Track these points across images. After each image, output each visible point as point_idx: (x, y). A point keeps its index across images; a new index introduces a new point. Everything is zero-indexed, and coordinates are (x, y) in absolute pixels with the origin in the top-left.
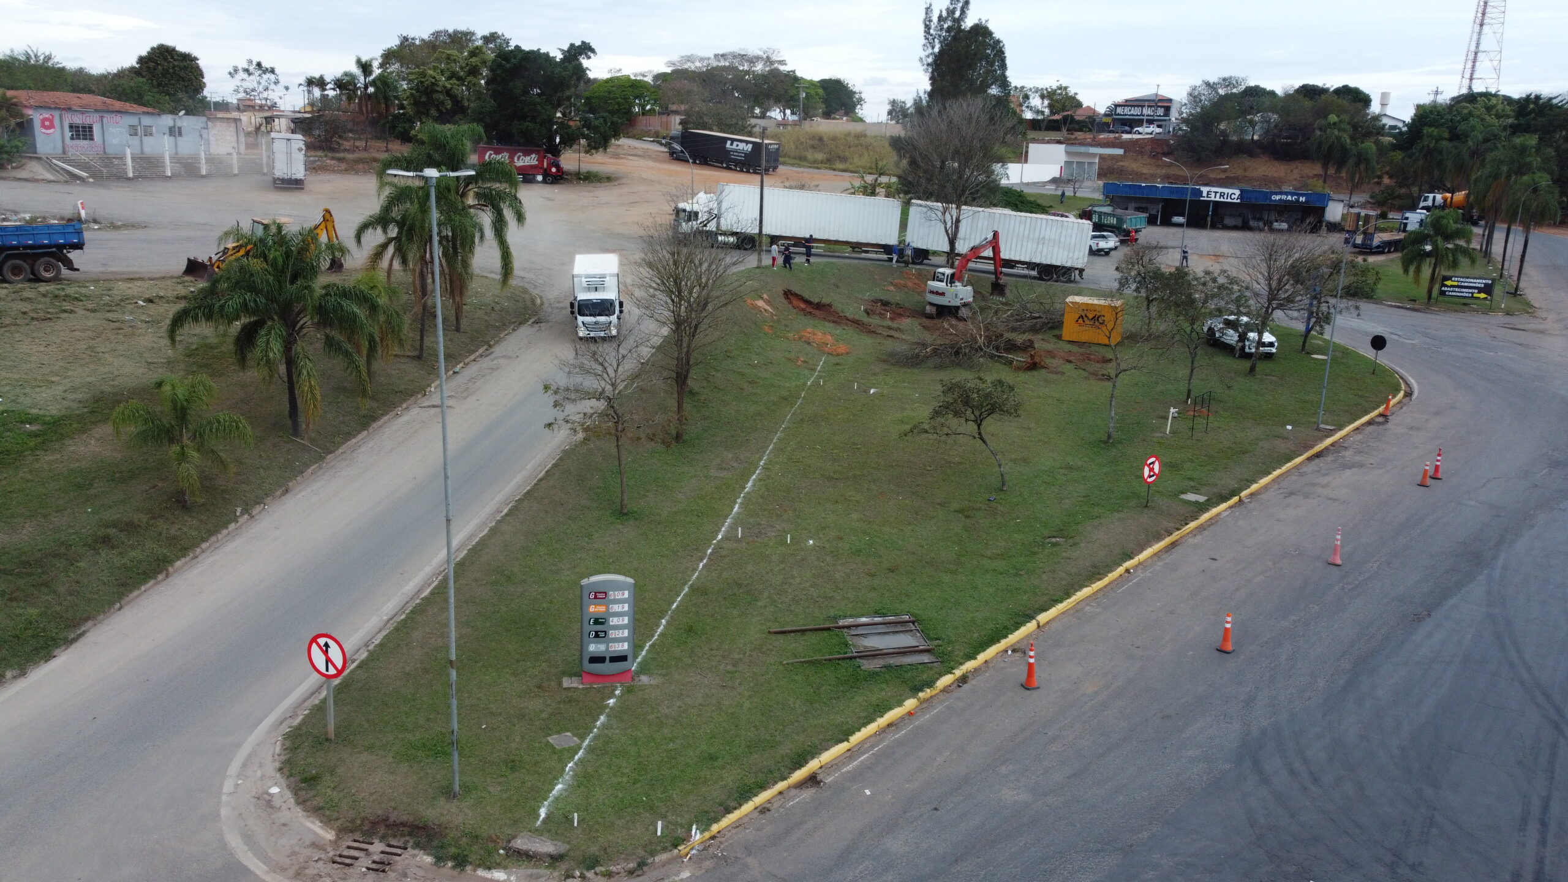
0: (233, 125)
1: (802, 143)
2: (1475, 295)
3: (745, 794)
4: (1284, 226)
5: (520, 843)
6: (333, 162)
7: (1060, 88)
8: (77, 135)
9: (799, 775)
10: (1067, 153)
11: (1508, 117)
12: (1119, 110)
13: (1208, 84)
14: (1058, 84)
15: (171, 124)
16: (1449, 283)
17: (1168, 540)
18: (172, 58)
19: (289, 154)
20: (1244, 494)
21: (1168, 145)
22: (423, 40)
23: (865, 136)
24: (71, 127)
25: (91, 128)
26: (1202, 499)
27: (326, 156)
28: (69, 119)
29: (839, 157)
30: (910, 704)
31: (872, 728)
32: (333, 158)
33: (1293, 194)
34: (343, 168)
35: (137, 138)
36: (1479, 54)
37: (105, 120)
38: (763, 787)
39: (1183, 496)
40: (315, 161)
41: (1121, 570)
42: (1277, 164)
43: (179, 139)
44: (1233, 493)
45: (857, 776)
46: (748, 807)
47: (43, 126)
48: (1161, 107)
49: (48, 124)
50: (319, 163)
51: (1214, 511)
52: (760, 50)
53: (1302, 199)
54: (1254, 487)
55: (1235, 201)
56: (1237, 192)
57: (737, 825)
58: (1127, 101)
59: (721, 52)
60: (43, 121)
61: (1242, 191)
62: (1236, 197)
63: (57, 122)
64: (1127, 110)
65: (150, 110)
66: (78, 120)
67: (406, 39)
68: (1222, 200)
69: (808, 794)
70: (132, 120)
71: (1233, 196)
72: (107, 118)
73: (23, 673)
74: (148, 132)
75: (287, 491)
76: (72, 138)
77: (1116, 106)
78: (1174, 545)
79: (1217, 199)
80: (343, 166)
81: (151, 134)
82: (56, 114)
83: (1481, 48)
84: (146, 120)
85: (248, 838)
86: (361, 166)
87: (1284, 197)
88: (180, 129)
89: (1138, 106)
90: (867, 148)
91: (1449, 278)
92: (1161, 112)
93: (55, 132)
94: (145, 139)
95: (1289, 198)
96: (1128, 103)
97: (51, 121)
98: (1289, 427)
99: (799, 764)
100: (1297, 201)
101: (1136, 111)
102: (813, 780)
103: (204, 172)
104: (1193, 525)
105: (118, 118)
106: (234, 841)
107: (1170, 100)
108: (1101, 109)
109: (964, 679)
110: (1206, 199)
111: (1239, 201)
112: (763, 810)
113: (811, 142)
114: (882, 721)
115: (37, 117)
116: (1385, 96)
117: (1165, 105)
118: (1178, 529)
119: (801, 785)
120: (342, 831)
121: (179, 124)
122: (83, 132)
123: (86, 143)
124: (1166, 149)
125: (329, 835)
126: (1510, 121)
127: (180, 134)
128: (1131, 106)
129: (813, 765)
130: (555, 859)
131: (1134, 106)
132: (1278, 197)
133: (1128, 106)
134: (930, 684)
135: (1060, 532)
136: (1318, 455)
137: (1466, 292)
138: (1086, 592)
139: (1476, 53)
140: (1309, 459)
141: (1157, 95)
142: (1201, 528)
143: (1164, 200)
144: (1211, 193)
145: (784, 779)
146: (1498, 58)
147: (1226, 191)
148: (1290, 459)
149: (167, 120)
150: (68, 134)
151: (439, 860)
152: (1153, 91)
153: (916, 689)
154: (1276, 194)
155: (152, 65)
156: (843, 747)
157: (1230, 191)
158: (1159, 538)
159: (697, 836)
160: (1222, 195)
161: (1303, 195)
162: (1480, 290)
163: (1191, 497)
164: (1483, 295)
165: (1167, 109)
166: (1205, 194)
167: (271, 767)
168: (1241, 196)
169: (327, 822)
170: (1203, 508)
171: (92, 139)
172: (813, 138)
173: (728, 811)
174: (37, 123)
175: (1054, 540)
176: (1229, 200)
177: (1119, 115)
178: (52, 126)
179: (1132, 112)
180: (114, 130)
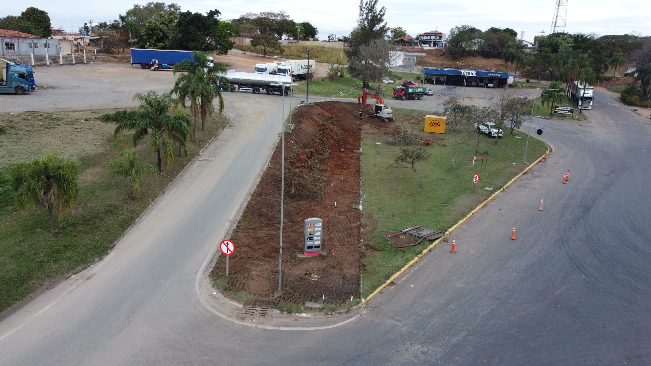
0: (69, 43)
1: (299, 50)
2: (567, 113)
3: (374, 288)
4: (492, 85)
5: (309, 306)
6: (112, 58)
7: (399, 28)
8: (9, 47)
9: (388, 282)
10: (405, 55)
11: (571, 43)
12: (422, 37)
13: (457, 28)
14: (398, 26)
15: (45, 42)
16: (557, 109)
17: (483, 204)
18: (37, 13)
20: (504, 187)
21: (442, 52)
22: (144, 7)
23: (325, 48)
24: (6, 44)
25: (14, 44)
26: (492, 189)
27: (109, 56)
28: (5, 41)
29: (315, 56)
30: (416, 259)
31: (406, 267)
32: (112, 57)
33: (496, 73)
34: (117, 61)
35: (32, 49)
36: (558, 17)
37: (19, 41)
39: (485, 188)
40: (104, 58)
41: (471, 214)
42: (484, 59)
43: (49, 49)
44: (501, 187)
45: (407, 281)
46: (376, 292)
48: (438, 36)
50: (106, 59)
51: (496, 193)
52: (279, 11)
53: (499, 75)
54: (507, 185)
55: (474, 76)
56: (475, 72)
57: (374, 297)
58: (424, 33)
59: (263, 12)
61: (477, 72)
62: (474, 74)
64: (425, 37)
65: (36, 37)
66: (9, 41)
67: (136, 6)
68: (469, 75)
69: (393, 287)
70: (30, 41)
71: (473, 74)
72: (20, 40)
73: (101, 259)
74: (36, 46)
75: (164, 193)
76: (6, 49)
77: (421, 35)
78: (485, 205)
79: (468, 75)
80: (117, 60)
81: (37, 47)
83: (559, 15)
84: (36, 41)
85: (214, 308)
86: (124, 60)
87: (492, 74)
88: (49, 44)
89: (429, 36)
90: (326, 52)
91: (558, 107)
92: (438, 38)
94: (35, 49)
95: (494, 75)
96: (425, 34)
98: (514, 163)
99: (388, 278)
100: (497, 76)
101: (428, 38)
102: (392, 283)
103: (61, 63)
104: (490, 198)
105: (24, 40)
106: (211, 309)
107: (442, 33)
108: (414, 37)
109: (430, 251)
110: (463, 75)
111: (475, 76)
112: (381, 292)
113: (303, 50)
114: (409, 264)
116: (522, 33)
117: (440, 35)
118: (486, 200)
119: (389, 285)
120: (245, 304)
121: (48, 42)
122: (10, 46)
123: (12, 51)
124: (441, 53)
125: (241, 306)
126: (573, 44)
127: (49, 47)
128: (426, 36)
129: (392, 279)
130: (321, 309)
131: (428, 36)
132: (490, 75)
133: (425, 36)
134: (421, 252)
135: (447, 202)
136: (525, 173)
137: (564, 112)
138: (461, 221)
139: (557, 17)
140: (523, 174)
141: (436, 31)
142: (493, 199)
143: (446, 75)
144: (465, 73)
145: (385, 283)
146: (565, 19)
147: (471, 72)
148: (517, 175)
149: (43, 41)
150: (5, 47)
151: (282, 311)
152: (435, 30)
153: (417, 254)
154: (490, 73)
155: (28, 16)
156: (399, 273)
157: (472, 72)
158: (481, 203)
159: (363, 301)
160: (469, 73)
161: (499, 74)
162: (569, 111)
163: (488, 189)
164: (570, 113)
165: (440, 37)
166: (463, 73)
167: (210, 286)
168: (476, 74)
169: (239, 302)
170: (492, 192)
171: (14, 49)
172: (304, 48)
173: (371, 293)
175: (445, 204)
176: (472, 75)
177: (421, 39)
179: (427, 38)
180: (23, 45)
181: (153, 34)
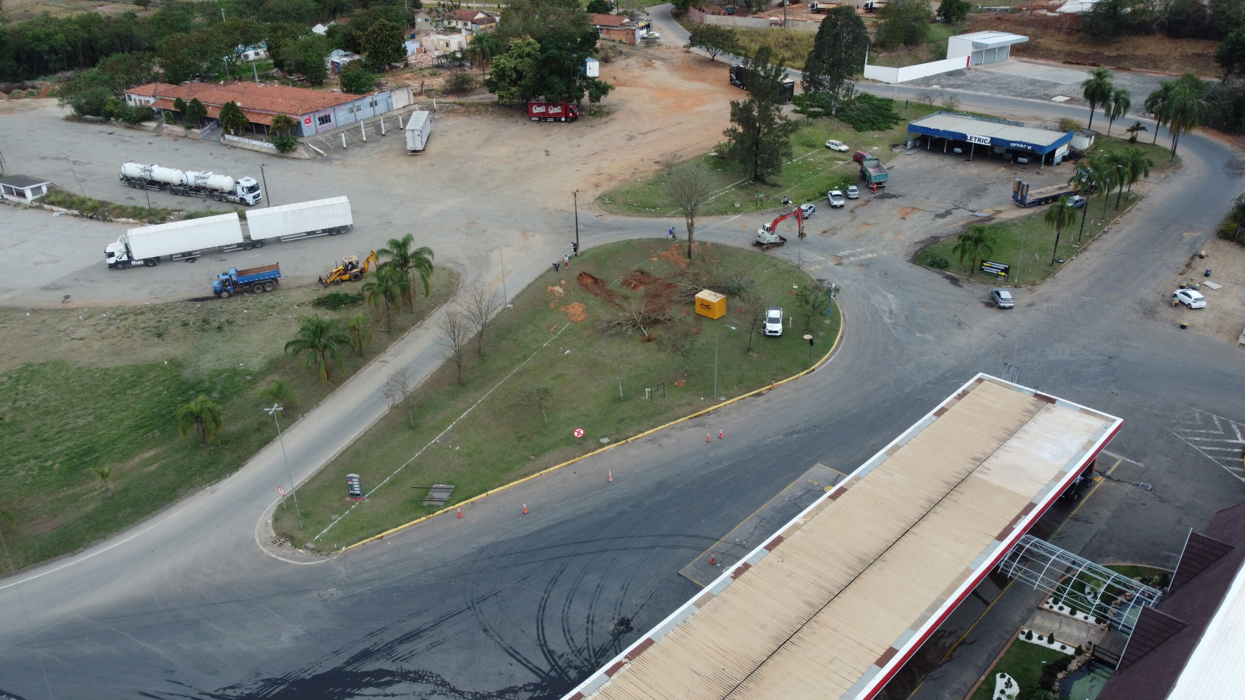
3: (362, 539)
4: (1024, 160)
5: (307, 545)
9: (378, 536)
15: (370, 100)
19: (414, 138)
20: (629, 440)
24: (319, 119)
25: (329, 116)
26: (609, 441)
28: (317, 115)
31: (407, 525)
35: (353, 114)
37: (336, 109)
38: (366, 538)
39: (601, 439)
43: (376, 107)
44: (626, 439)
45: (395, 537)
46: (360, 543)
47: (306, 123)
49: (308, 121)
51: (606, 448)
53: (1029, 147)
54: (640, 435)
55: (987, 144)
56: (989, 139)
57: (356, 547)
60: (305, 121)
63: (312, 119)
65: (359, 96)
66: (322, 114)
68: (979, 143)
69: (377, 541)
70: (351, 105)
71: (986, 141)
72: (338, 108)
74: (359, 109)
75: (318, 406)
76: (320, 124)
78: (573, 463)
79: (976, 142)
81: (361, 110)
82: (312, 115)
84: (357, 103)
87: (1018, 145)
88: (376, 102)
93: (312, 124)
94: (357, 113)
95: (1021, 146)
97: (309, 119)
98: (703, 398)
99: (380, 533)
100: (1026, 148)
102: (380, 538)
103: (384, 132)
104: (589, 454)
105: (343, 107)
106: (256, 534)
110: (969, 141)
111: (989, 144)
112: (364, 544)
114: (412, 523)
115: (302, 120)
118: (582, 456)
119: (377, 539)
120: (277, 535)
121: (375, 99)
122: (325, 120)
123: (327, 124)
124: (1080, 26)
125: (274, 535)
127: (376, 104)
129: (384, 534)
130: (313, 549)
136: (697, 417)
140: (687, 419)
144: (974, 137)
145: (373, 537)
147: (981, 137)
149: (369, 99)
150: (318, 123)
151: (292, 545)
154: (1013, 142)
156: (396, 529)
157: (984, 138)
158: (568, 461)
159: (344, 548)
160: (979, 140)
163: (603, 440)
166: (969, 138)
167: (271, 517)
168: (991, 142)
169: (276, 531)
170: (603, 446)
171: (330, 121)
173: (355, 543)
174: (303, 122)
176: (984, 144)
178: (310, 121)
180: (341, 114)
181: (504, 74)
